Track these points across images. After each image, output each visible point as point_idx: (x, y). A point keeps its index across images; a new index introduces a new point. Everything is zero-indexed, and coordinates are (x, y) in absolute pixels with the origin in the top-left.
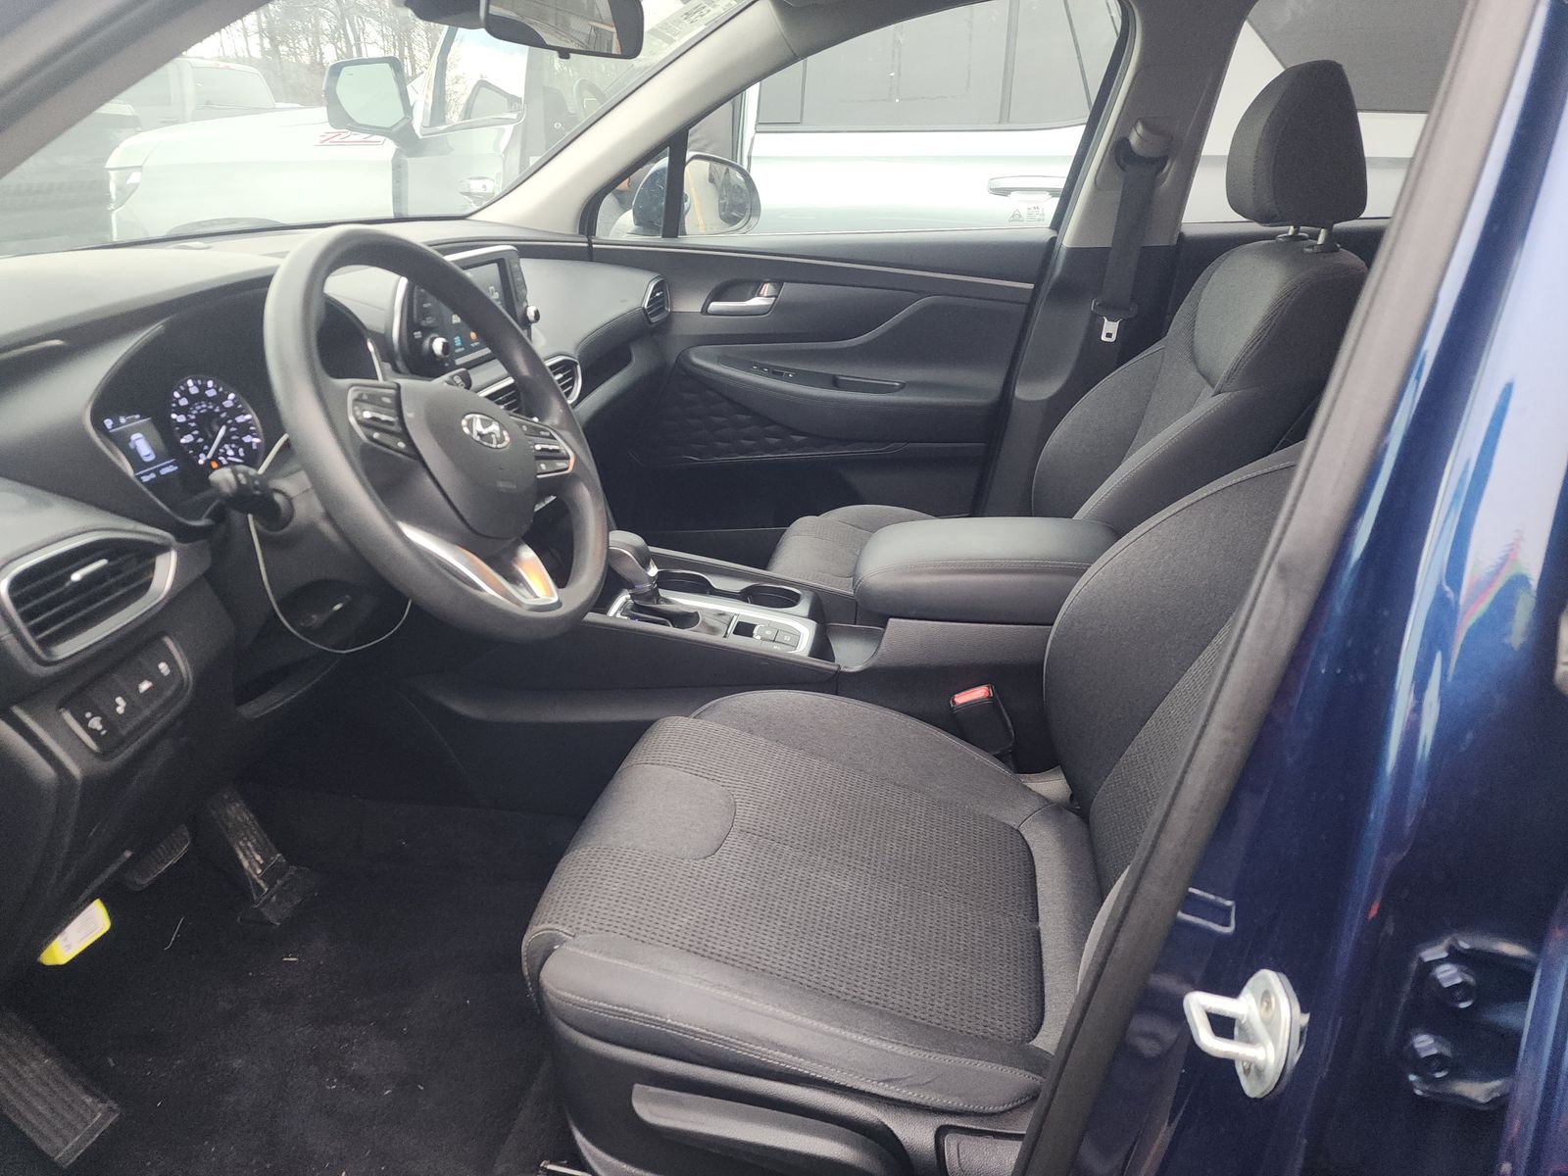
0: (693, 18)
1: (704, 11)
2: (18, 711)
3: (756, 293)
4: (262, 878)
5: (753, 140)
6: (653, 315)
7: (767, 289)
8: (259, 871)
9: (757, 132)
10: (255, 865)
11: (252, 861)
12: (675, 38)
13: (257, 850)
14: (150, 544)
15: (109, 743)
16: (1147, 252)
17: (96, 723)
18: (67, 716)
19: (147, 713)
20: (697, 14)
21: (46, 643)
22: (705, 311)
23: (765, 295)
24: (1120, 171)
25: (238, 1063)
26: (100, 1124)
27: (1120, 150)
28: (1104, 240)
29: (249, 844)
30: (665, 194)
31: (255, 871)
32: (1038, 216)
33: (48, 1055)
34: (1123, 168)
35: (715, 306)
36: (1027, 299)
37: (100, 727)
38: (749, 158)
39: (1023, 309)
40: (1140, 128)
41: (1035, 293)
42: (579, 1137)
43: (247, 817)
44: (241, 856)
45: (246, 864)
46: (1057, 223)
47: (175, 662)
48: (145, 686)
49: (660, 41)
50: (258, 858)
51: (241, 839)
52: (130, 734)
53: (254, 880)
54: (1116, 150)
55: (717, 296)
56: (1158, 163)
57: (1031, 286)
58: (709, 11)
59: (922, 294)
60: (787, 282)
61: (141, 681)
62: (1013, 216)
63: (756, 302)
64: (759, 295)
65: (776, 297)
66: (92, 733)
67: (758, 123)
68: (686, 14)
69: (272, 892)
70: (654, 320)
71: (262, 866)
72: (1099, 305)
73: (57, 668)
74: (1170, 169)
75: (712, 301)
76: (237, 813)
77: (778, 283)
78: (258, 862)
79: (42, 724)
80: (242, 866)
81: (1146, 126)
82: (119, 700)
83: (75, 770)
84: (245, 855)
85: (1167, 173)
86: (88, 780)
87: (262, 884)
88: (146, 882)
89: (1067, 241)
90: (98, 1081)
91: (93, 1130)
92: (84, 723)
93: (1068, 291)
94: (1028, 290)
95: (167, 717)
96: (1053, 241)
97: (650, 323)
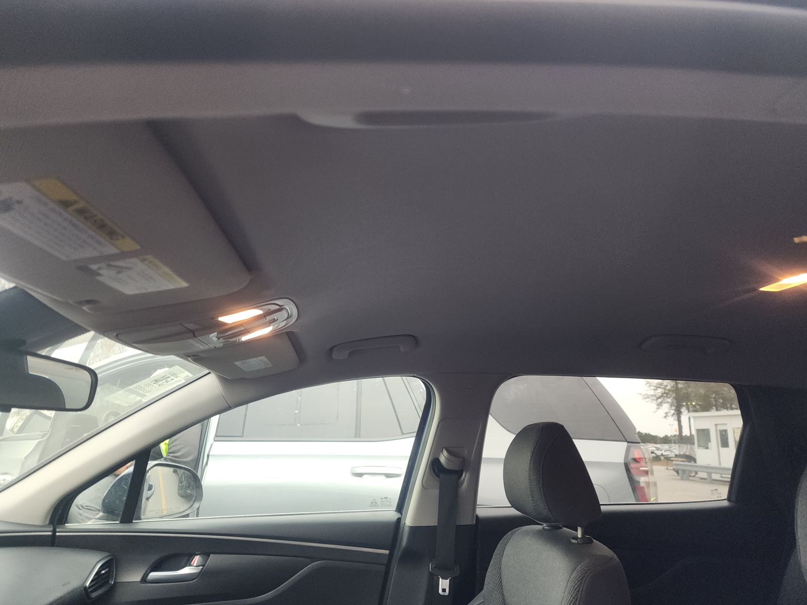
0: (159, 383)
1: (169, 379)
3: (188, 563)
5: (212, 445)
6: (92, 592)
7: (197, 560)
9: (215, 441)
12: (147, 394)
16: (460, 528)
20: (164, 381)
22: (144, 580)
23: (195, 565)
24: (437, 478)
27: (435, 464)
28: (431, 520)
30: (127, 492)
32: (388, 503)
34: (438, 476)
35: (154, 575)
36: (386, 562)
38: (208, 456)
39: (382, 568)
40: (445, 452)
41: (391, 556)
46: (401, 508)
49: (135, 396)
54: (432, 465)
55: (156, 567)
56: (459, 473)
57: (387, 552)
58: (173, 379)
59: (313, 559)
60: (213, 553)
62: (372, 503)
63: (186, 571)
64: (190, 565)
65: (203, 566)
67: (216, 436)
68: (156, 380)
70: (94, 595)
72: (434, 567)
74: (466, 477)
75: (151, 572)
77: (206, 554)
81: (447, 451)
85: (464, 479)
89: (409, 520)
93: (411, 556)
94: (386, 554)
96: (399, 520)
97: (89, 598)
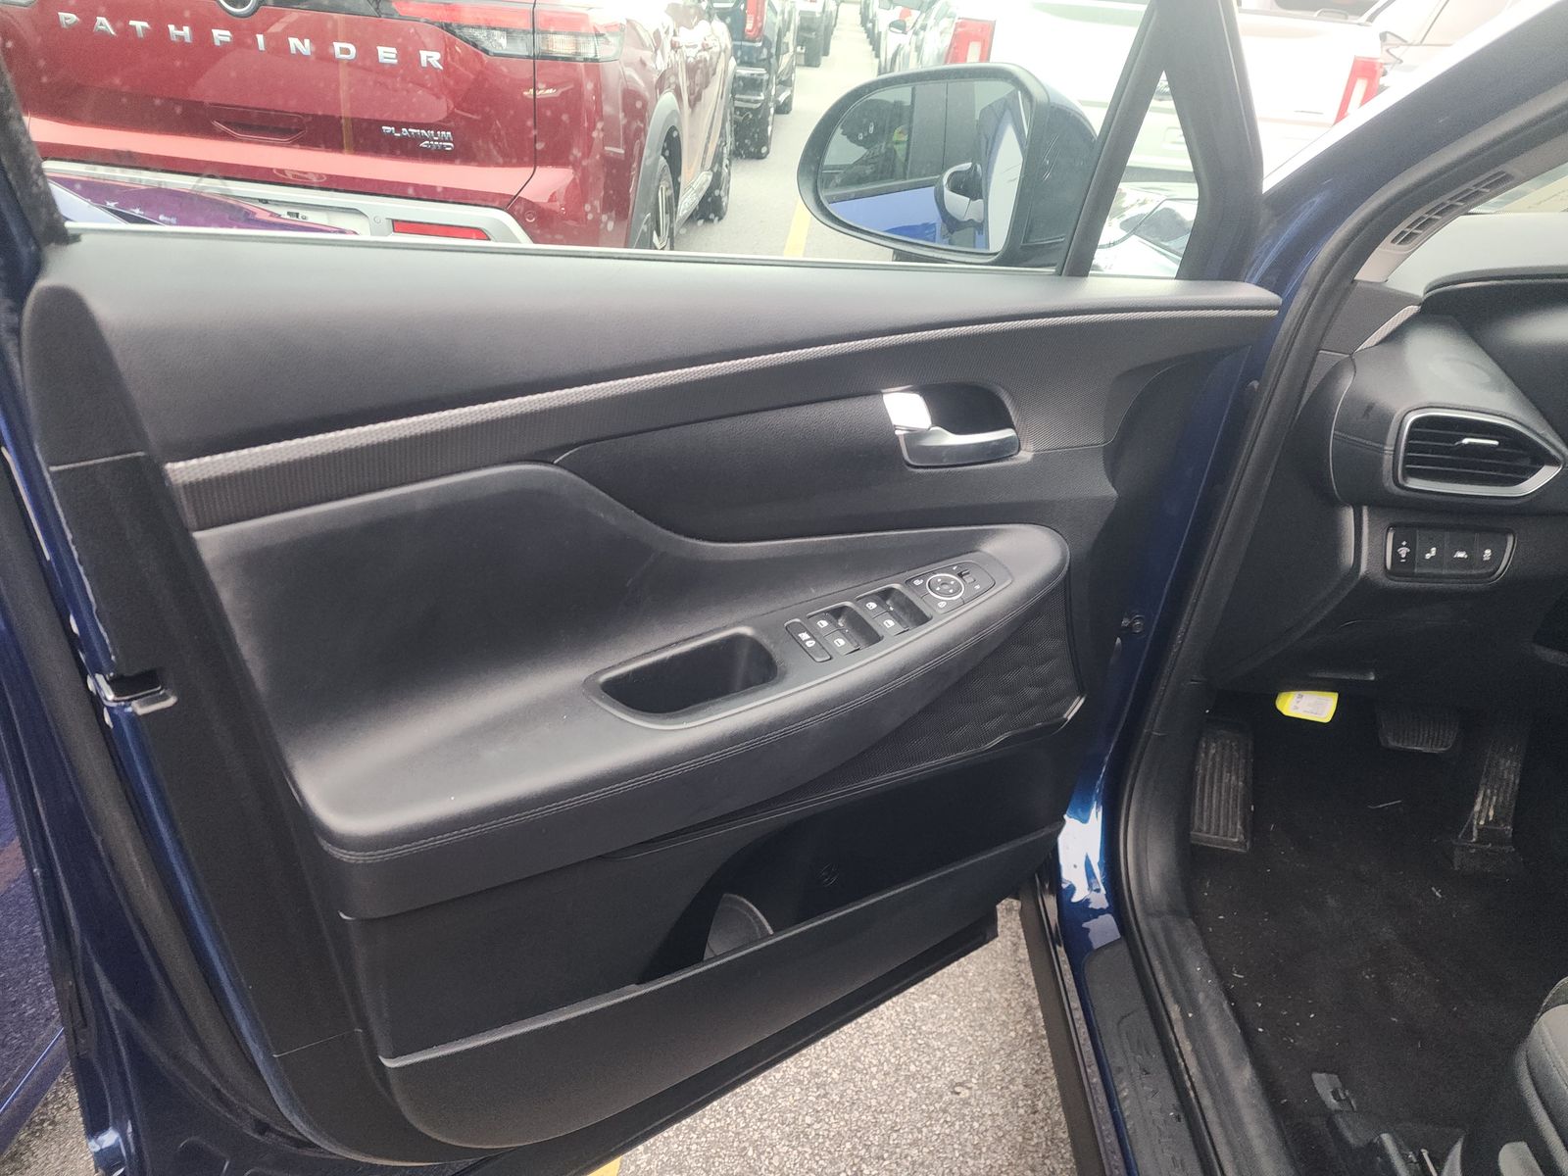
2: (1365, 510)
4: (1480, 830)
8: (1482, 823)
10: (1484, 814)
11: (1484, 810)
13: (1495, 807)
14: (1546, 453)
15: (1399, 568)
17: (1403, 552)
18: (1390, 536)
19: (1444, 572)
21: (1410, 473)
25: (1331, 902)
26: (1233, 843)
29: (1494, 798)
31: (1479, 819)
33: (1245, 782)
37: (1404, 556)
42: (1457, 1149)
43: (1513, 778)
44: (1479, 800)
45: (1477, 808)
47: (1501, 556)
48: (1461, 555)
50: (1491, 813)
51: (1492, 788)
52: (1422, 575)
53: (1471, 825)
61: (1462, 550)
66: (1395, 555)
69: (1475, 845)
71: (1487, 822)
73: (1403, 493)
76: (1509, 769)
78: (1488, 816)
79: (1369, 527)
80: (1473, 806)
82: (1434, 550)
83: (1364, 568)
84: (1483, 802)
86: (1365, 580)
87: (1475, 833)
88: (1393, 744)
90: (1254, 826)
91: (1225, 843)
92: (1396, 546)
95: (1455, 586)
